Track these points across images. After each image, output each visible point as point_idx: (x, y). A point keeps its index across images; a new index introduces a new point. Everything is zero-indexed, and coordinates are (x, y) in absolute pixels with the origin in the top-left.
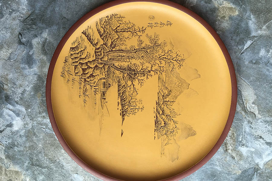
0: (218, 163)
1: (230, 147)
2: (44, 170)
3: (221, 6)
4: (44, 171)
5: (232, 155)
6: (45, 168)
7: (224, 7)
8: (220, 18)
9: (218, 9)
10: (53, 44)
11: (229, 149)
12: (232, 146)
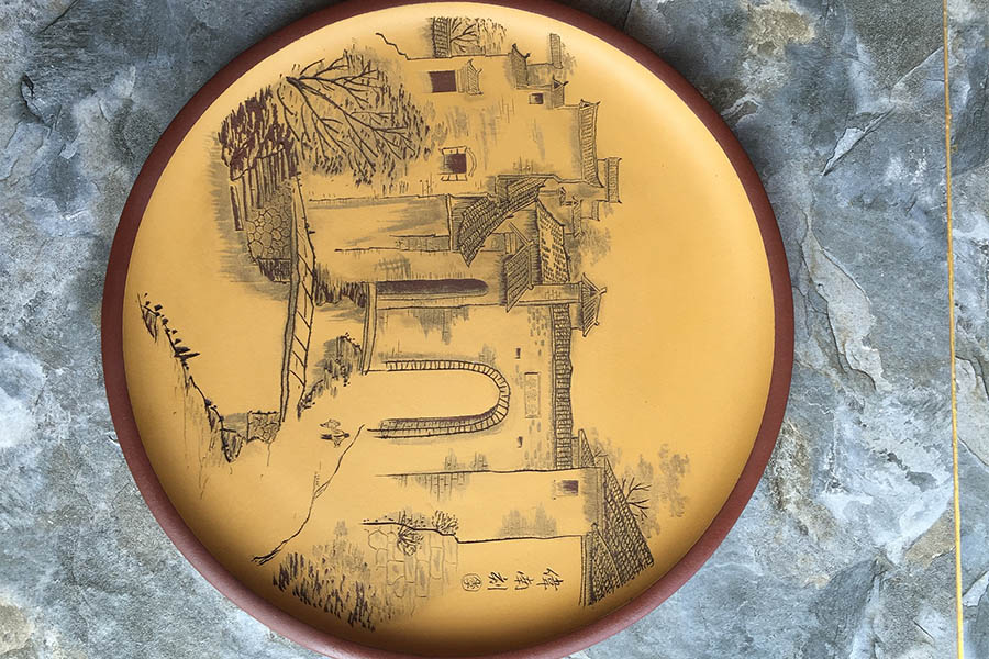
0: (751, 552)
1: (793, 493)
2: (115, 600)
3: (758, 9)
4: (116, 604)
5: (800, 522)
6: (119, 591)
7: (769, 11)
8: (756, 49)
9: (749, 18)
10: (156, 120)
11: (788, 501)
12: (798, 491)
